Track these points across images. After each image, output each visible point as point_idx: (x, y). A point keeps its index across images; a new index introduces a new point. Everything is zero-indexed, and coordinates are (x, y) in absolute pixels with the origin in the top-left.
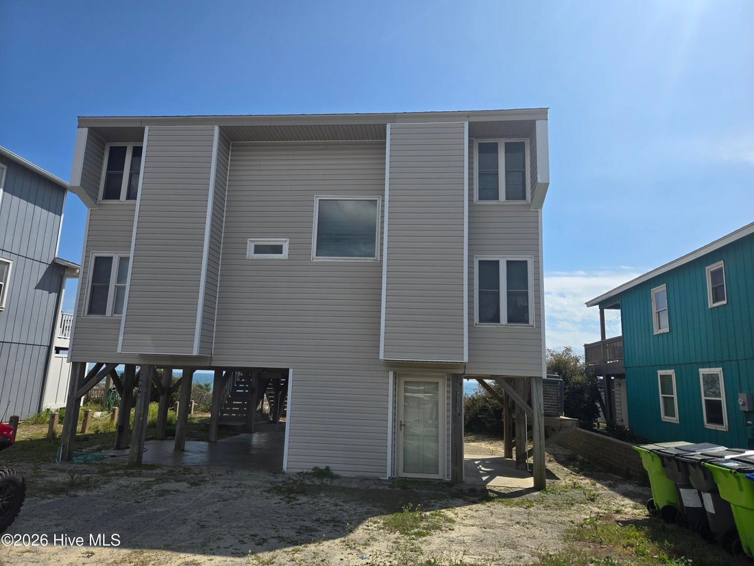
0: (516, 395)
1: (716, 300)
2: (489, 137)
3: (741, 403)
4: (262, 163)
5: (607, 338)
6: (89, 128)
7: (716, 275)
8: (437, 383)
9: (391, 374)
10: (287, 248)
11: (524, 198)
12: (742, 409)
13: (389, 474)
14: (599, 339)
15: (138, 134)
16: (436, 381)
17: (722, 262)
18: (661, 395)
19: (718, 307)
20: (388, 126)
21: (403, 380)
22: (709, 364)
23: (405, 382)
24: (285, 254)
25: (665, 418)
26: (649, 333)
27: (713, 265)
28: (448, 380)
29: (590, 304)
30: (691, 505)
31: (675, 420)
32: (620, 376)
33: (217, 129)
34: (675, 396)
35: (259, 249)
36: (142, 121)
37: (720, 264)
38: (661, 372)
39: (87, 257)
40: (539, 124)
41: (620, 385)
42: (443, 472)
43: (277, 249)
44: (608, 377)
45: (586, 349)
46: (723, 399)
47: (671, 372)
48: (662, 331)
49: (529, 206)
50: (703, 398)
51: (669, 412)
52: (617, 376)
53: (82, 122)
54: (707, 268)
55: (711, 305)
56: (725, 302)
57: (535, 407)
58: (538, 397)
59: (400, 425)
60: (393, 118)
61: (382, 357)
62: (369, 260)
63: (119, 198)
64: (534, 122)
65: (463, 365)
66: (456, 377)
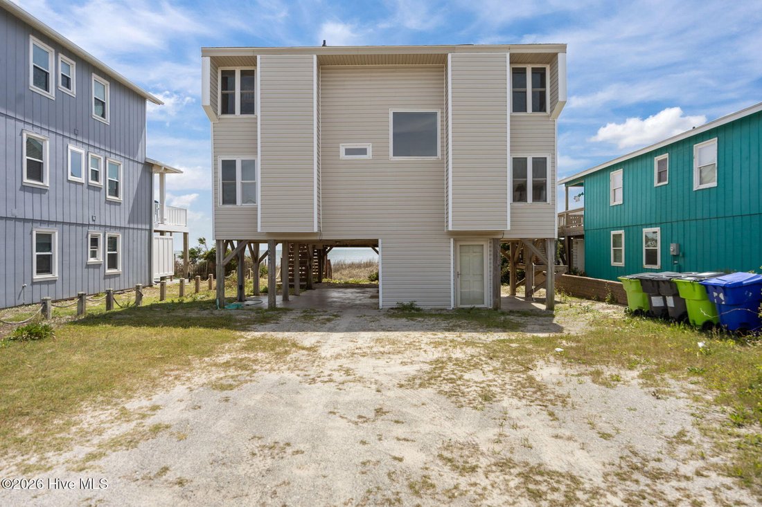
0: (537, 250)
1: (660, 181)
2: (521, 63)
3: (672, 250)
4: (346, 83)
5: (570, 209)
6: (211, 57)
7: (661, 163)
8: (483, 245)
9: (452, 240)
10: (371, 150)
11: (545, 111)
12: (672, 253)
13: (452, 306)
14: (564, 210)
15: (253, 61)
16: (481, 243)
17: (667, 154)
18: (612, 248)
19: (661, 186)
20: (450, 56)
21: (459, 244)
22: (651, 225)
23: (460, 246)
24: (369, 155)
25: (613, 264)
26: (606, 204)
27: (659, 157)
28: (490, 243)
30: (658, 305)
31: (622, 264)
32: (580, 237)
33: (315, 57)
34: (623, 248)
35: (348, 152)
36: (254, 51)
37: (666, 156)
38: (613, 232)
39: (215, 161)
40: (560, 56)
41: (577, 243)
42: (488, 303)
43: (363, 152)
44: (569, 237)
46: (659, 248)
47: (622, 232)
48: (616, 203)
49: (549, 117)
50: (644, 248)
51: (617, 259)
52: (576, 237)
53: (205, 52)
54: (655, 158)
55: (656, 184)
56: (667, 183)
57: (549, 258)
58: (551, 251)
59: (457, 275)
60: (453, 49)
61: (450, 228)
62: (433, 158)
63: (234, 113)
64: (557, 54)
65: (503, 232)
66: (495, 241)
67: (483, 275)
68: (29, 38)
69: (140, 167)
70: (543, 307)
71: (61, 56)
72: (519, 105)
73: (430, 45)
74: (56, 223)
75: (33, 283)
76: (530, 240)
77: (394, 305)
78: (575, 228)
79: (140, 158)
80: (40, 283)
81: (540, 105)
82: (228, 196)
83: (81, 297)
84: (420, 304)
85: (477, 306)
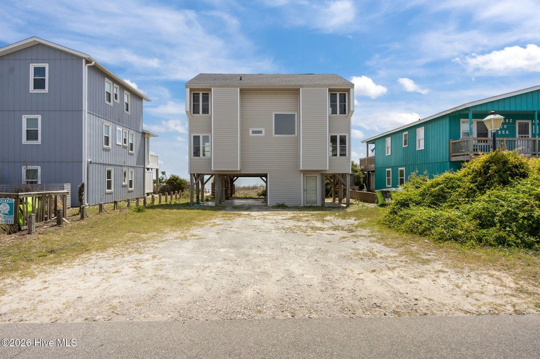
0: (342, 179)
1: (405, 145)
2: (334, 92)
4: (252, 100)
5: (369, 156)
6: (190, 88)
7: (406, 136)
8: (316, 177)
9: (302, 174)
10: (264, 131)
11: (345, 114)
13: (302, 205)
14: (366, 156)
15: (210, 90)
16: (315, 175)
18: (386, 178)
19: (405, 147)
20: (301, 89)
21: (305, 175)
22: (400, 167)
23: (306, 177)
24: (263, 134)
25: (387, 186)
26: (384, 155)
27: (405, 133)
28: (320, 175)
29: (362, 142)
31: (390, 186)
32: (373, 171)
33: (239, 89)
34: (391, 178)
35: (254, 132)
36: (210, 86)
37: (407, 133)
38: (387, 170)
39: (190, 136)
41: (373, 175)
43: (260, 132)
44: (369, 172)
45: (360, 161)
46: (404, 178)
47: (390, 169)
48: (388, 155)
49: (347, 117)
50: (399, 178)
51: (389, 183)
54: (403, 133)
55: (403, 146)
56: (407, 146)
57: (348, 182)
58: (348, 179)
59: (305, 190)
60: (302, 86)
61: (301, 169)
62: (293, 136)
63: (199, 113)
64: (350, 89)
65: (326, 171)
66: (323, 174)
67: (317, 190)
68: (104, 79)
69: (141, 134)
70: (345, 205)
71: (115, 84)
72: (334, 112)
73: (293, 83)
74: (113, 165)
75: (106, 194)
76: (339, 174)
77: (275, 204)
78: (372, 167)
79: (140, 130)
80: (108, 194)
81: (343, 111)
82: (196, 152)
83: (128, 200)
84: (286, 204)
85: (313, 205)
